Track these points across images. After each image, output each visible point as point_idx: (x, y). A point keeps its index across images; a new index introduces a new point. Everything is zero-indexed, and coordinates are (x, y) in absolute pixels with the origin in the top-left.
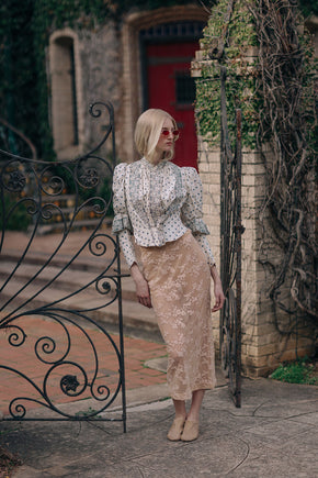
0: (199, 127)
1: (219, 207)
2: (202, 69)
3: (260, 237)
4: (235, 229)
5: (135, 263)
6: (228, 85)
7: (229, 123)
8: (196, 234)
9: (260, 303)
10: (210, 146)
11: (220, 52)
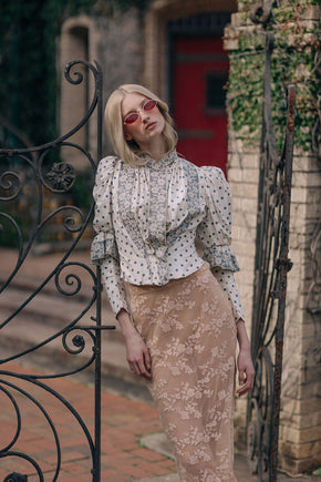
0: (231, 120)
1: (254, 232)
2: (241, 38)
3: (311, 275)
4: (278, 264)
5: (123, 310)
6: (275, 61)
7: (274, 114)
8: (216, 270)
9: (305, 369)
10: (245, 146)
11: (266, 13)
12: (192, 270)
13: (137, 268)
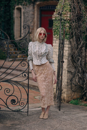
0: (53, 33)
1: (58, 56)
2: (55, 17)
3: (69, 64)
4: (62, 62)
5: (32, 69)
6: (62, 22)
7: (62, 33)
9: (67, 83)
10: (56, 39)
11: (60, 13)
12: (46, 62)
13: (36, 62)
